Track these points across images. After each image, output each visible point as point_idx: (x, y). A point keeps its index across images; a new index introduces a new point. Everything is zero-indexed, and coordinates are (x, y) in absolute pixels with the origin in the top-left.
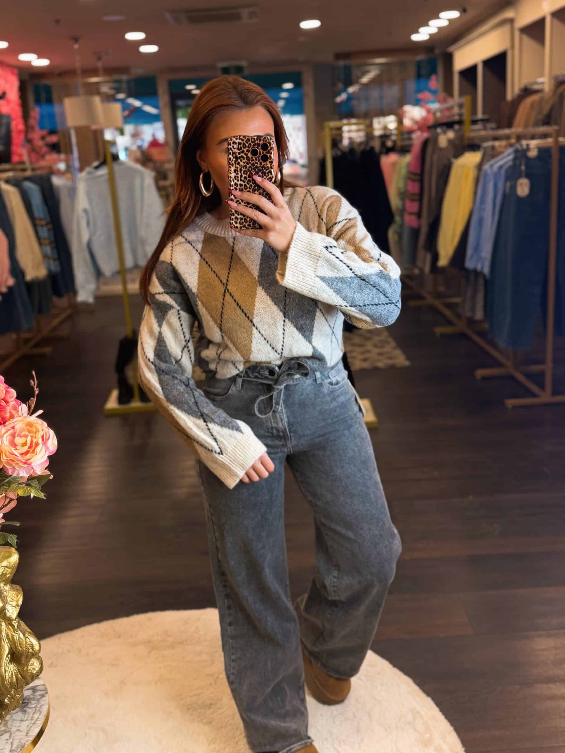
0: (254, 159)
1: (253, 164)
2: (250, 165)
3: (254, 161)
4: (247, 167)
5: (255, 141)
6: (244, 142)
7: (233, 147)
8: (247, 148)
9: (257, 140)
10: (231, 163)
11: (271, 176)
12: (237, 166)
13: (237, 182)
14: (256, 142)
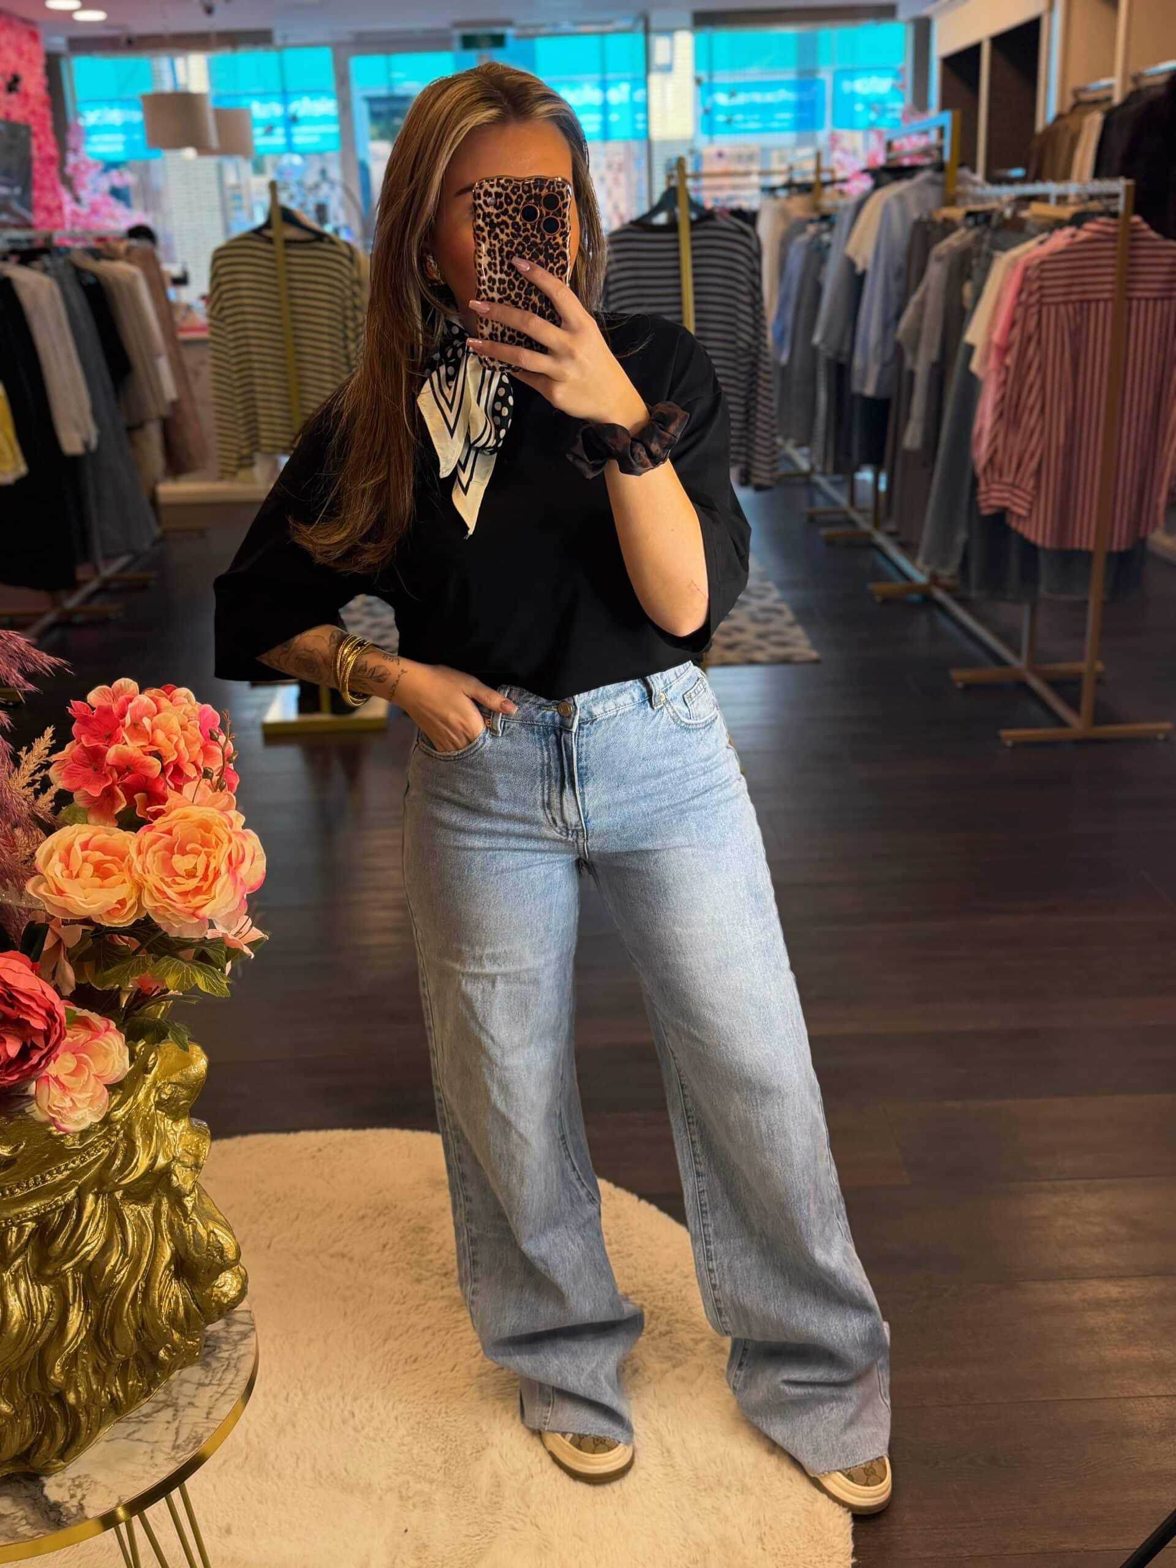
0: (529, 226)
1: (526, 239)
2: (520, 239)
3: (528, 230)
4: (513, 244)
5: (530, 191)
6: (508, 191)
7: (485, 202)
8: (514, 205)
9: (535, 188)
10: (481, 237)
11: (565, 263)
12: (494, 242)
13: (494, 276)
14: (533, 192)
